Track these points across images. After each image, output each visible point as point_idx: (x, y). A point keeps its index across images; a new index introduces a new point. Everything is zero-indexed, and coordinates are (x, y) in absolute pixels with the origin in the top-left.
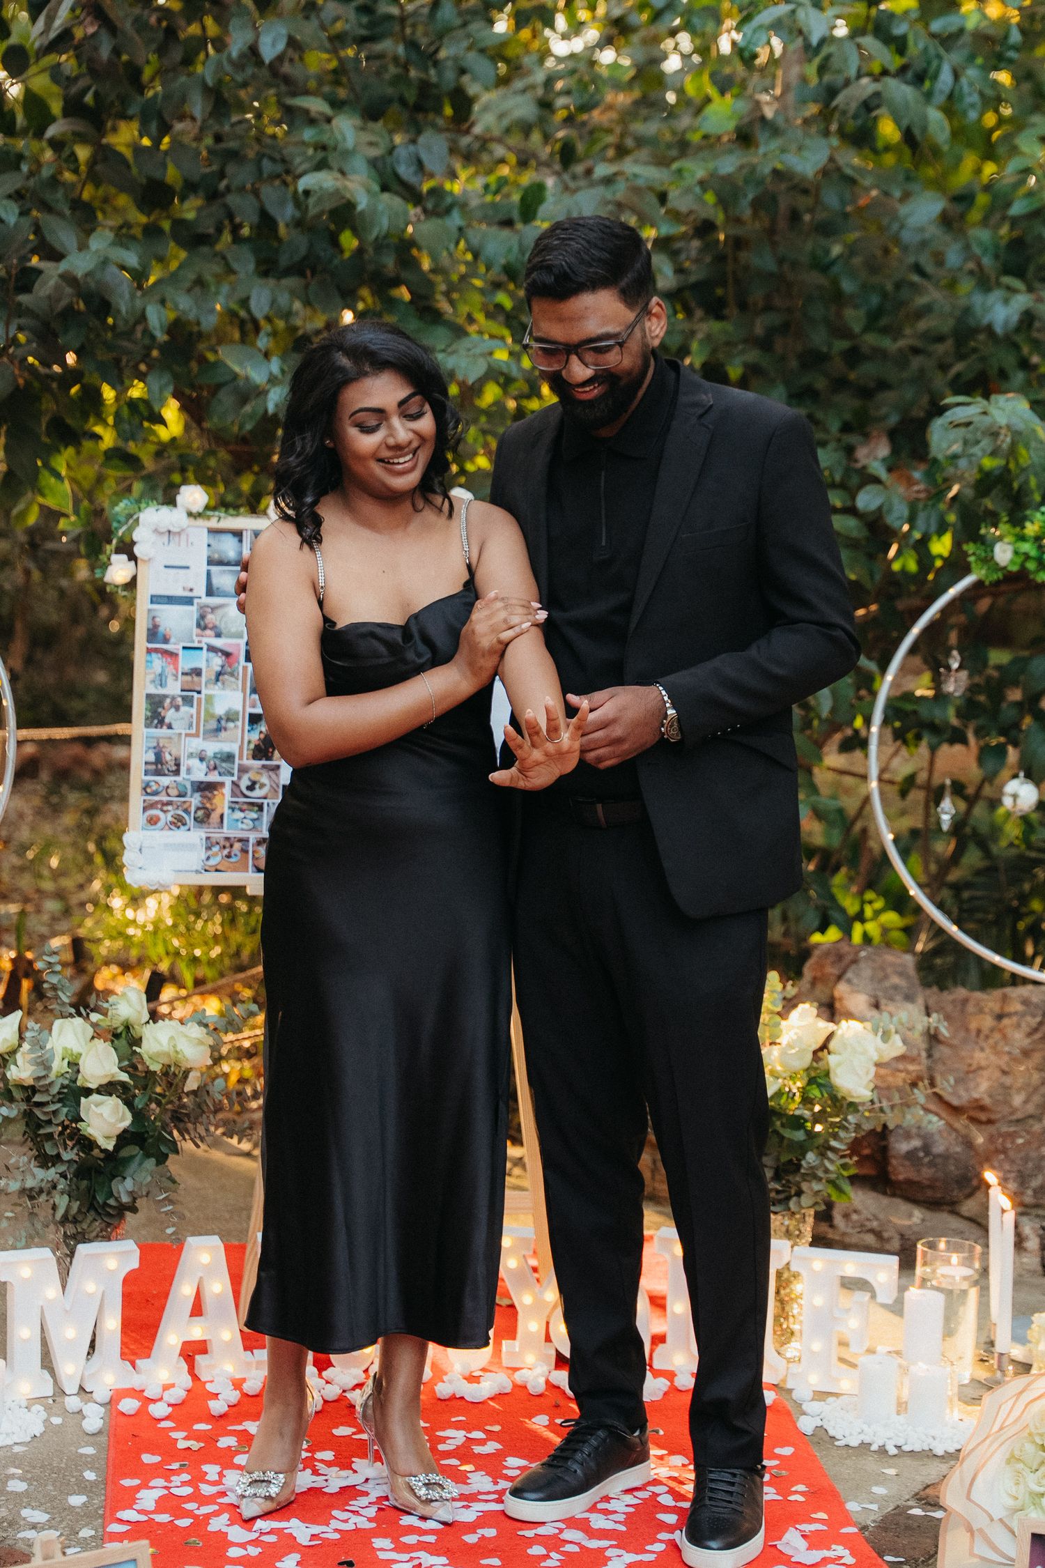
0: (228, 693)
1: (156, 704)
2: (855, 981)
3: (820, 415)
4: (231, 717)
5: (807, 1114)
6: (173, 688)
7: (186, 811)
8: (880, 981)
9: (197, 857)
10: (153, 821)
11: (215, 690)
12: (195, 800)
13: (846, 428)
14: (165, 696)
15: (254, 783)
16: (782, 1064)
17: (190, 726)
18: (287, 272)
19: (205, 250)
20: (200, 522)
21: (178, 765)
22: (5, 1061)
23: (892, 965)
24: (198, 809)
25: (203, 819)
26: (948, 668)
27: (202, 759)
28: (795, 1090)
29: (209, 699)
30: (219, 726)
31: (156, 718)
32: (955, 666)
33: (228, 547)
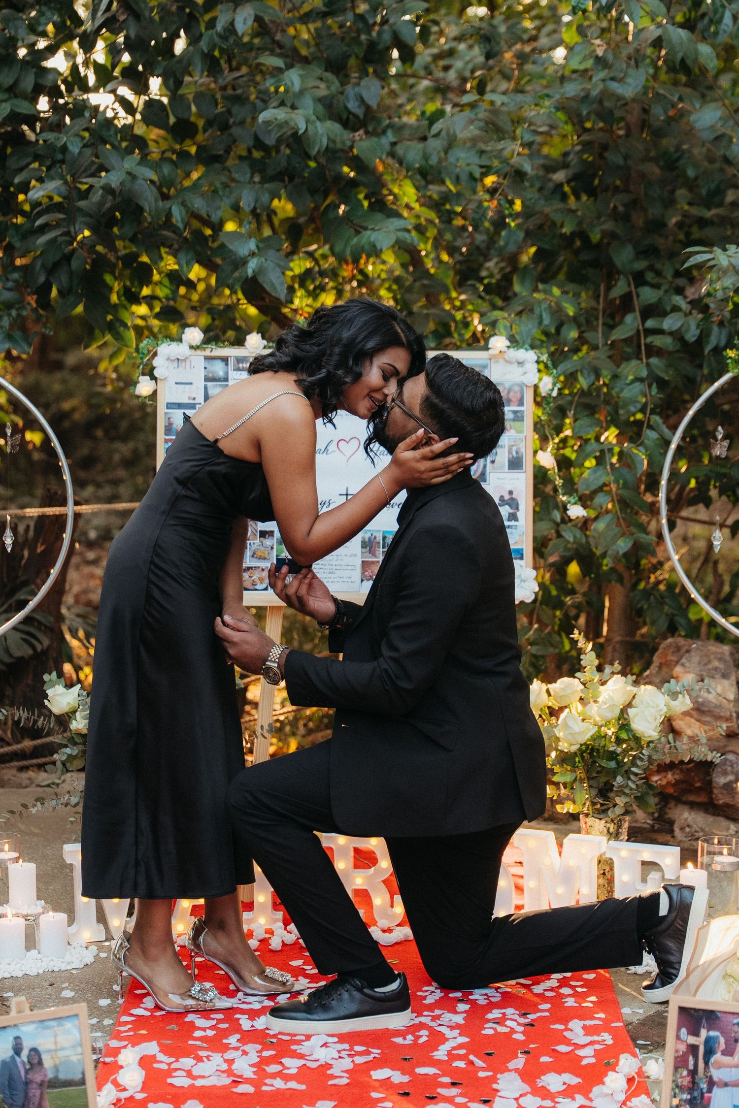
2: (687, 665)
3: (658, 266)
5: (619, 750)
8: (706, 664)
13: (678, 274)
16: (599, 716)
18: (272, 179)
19: (217, 166)
20: (199, 352)
22: (70, 717)
23: (714, 653)
26: (716, 439)
28: (610, 734)
32: (720, 437)
33: (218, 369)
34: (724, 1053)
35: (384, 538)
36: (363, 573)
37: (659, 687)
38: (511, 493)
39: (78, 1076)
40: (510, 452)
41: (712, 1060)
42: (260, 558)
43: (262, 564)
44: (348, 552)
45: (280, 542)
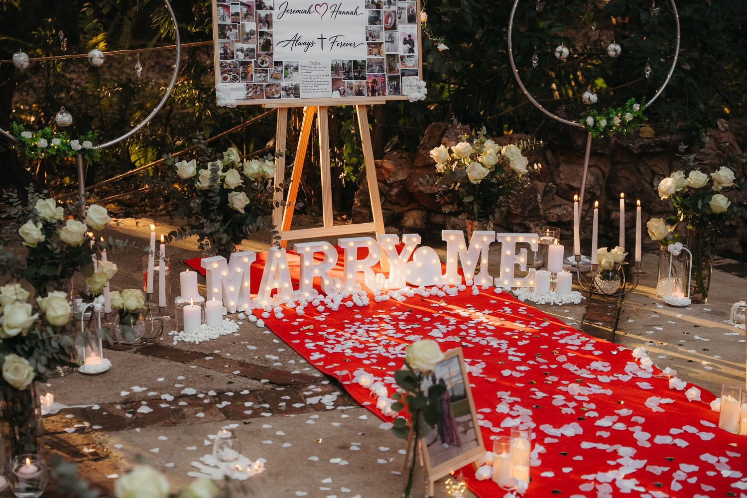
0: (250, 23)
1: (222, 28)
4: (252, 33)
6: (229, 21)
7: (238, 74)
9: (242, 94)
10: (225, 79)
11: (245, 22)
12: (241, 69)
14: (226, 25)
15: (263, 61)
16: (487, 163)
17: (236, 38)
21: (233, 54)
24: (242, 73)
25: (244, 78)
27: (242, 52)
29: (243, 25)
30: (248, 37)
31: (223, 35)
36: (333, 86)
38: (410, 36)
39: (462, 393)
40: (408, 12)
42: (276, 78)
43: (277, 82)
44: (324, 73)
45: (286, 68)
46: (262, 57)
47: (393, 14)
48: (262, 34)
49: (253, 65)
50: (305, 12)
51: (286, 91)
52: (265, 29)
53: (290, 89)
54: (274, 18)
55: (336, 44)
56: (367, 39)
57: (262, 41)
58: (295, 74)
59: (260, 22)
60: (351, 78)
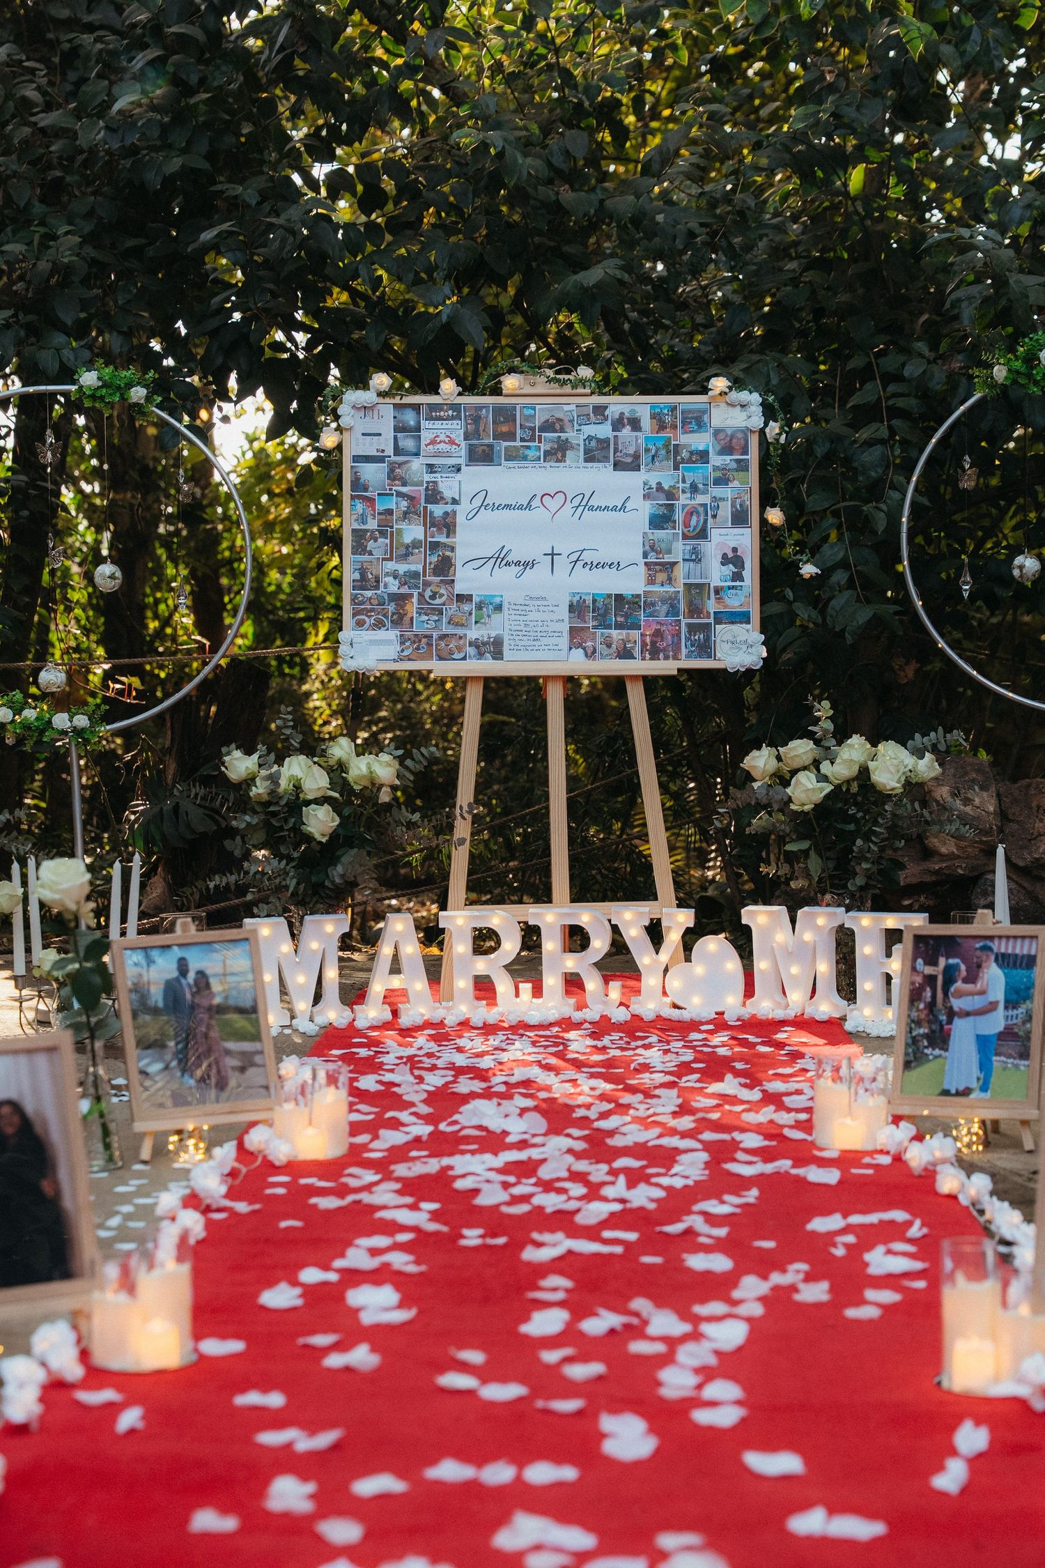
0: (412, 527)
1: (359, 535)
4: (416, 544)
6: (372, 524)
7: (385, 615)
8: (962, 777)
9: (392, 651)
10: (360, 624)
11: (403, 526)
12: (391, 608)
14: (367, 531)
15: (435, 593)
17: (386, 553)
20: (387, 400)
21: (378, 582)
22: (249, 784)
23: (972, 765)
24: (393, 614)
25: (399, 620)
26: (963, 469)
27: (395, 577)
29: (400, 531)
30: (407, 552)
31: (359, 548)
32: (967, 466)
33: (410, 418)
34: (966, 981)
35: (594, 601)
36: (571, 641)
37: (904, 745)
38: (735, 550)
39: (248, 1004)
40: (733, 505)
41: (952, 989)
42: (457, 625)
43: (460, 631)
44: (555, 617)
45: (480, 607)
46: (433, 588)
47: (701, 510)
48: (435, 546)
49: (415, 600)
50: (521, 507)
51: (477, 647)
52: (442, 539)
53: (484, 644)
54: (460, 519)
55: (580, 564)
56: (645, 555)
57: (434, 559)
58: (496, 618)
59: (433, 525)
60: (609, 627)
